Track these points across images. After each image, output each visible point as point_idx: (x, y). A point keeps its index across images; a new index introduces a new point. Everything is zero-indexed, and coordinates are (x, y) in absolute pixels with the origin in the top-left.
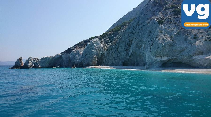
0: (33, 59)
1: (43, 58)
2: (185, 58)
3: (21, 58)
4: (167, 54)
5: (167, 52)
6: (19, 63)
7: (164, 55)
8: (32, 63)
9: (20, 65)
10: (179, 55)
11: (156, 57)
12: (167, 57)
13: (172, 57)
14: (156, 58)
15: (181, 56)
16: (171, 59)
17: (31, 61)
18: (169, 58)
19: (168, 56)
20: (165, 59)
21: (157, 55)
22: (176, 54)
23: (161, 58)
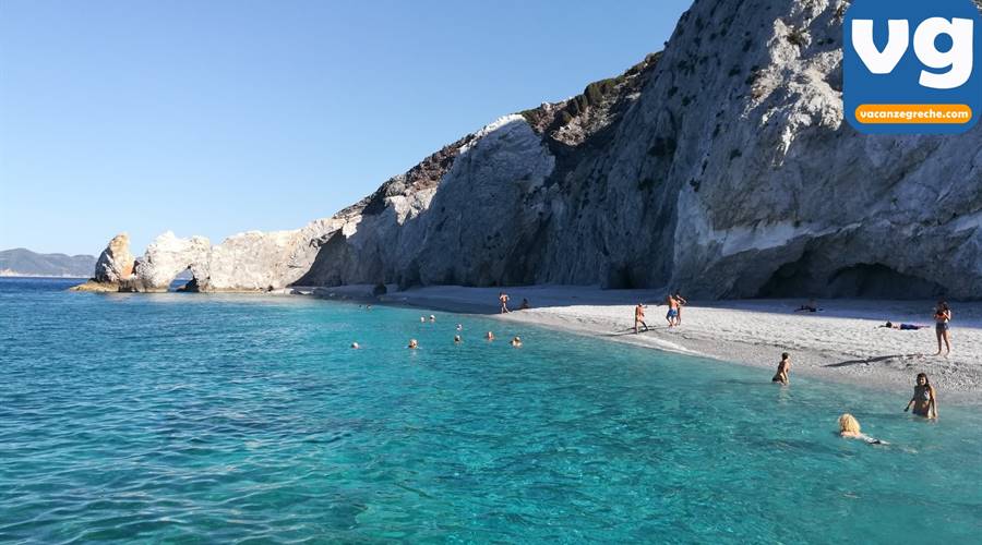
2: (908, 232)
4: (795, 206)
5: (792, 187)
7: (772, 206)
10: (875, 211)
11: (719, 229)
12: (797, 224)
13: (824, 228)
14: (719, 237)
15: (888, 213)
16: (823, 237)
18: (806, 230)
19: (804, 220)
20: (777, 237)
21: (730, 214)
22: (858, 198)
23: (749, 231)
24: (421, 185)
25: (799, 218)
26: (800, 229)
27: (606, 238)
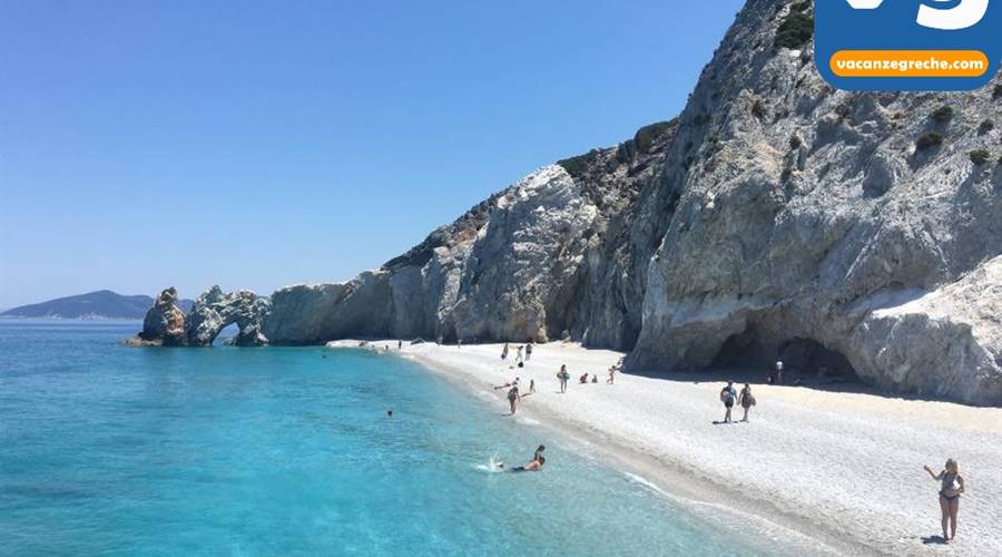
0: (228, 297)
1: (284, 291)
2: (825, 309)
3: (172, 291)
4: (737, 279)
6: (161, 319)
7: (717, 279)
8: (222, 320)
9: (163, 326)
10: (803, 287)
11: (673, 300)
12: (740, 297)
13: (763, 303)
14: (672, 307)
15: (813, 290)
16: (761, 310)
17: (219, 309)
18: (747, 304)
19: (745, 293)
21: (682, 285)
22: (790, 274)
23: (697, 303)
24: (466, 235)
25: (742, 291)
26: (741, 301)
27: (625, 296)
